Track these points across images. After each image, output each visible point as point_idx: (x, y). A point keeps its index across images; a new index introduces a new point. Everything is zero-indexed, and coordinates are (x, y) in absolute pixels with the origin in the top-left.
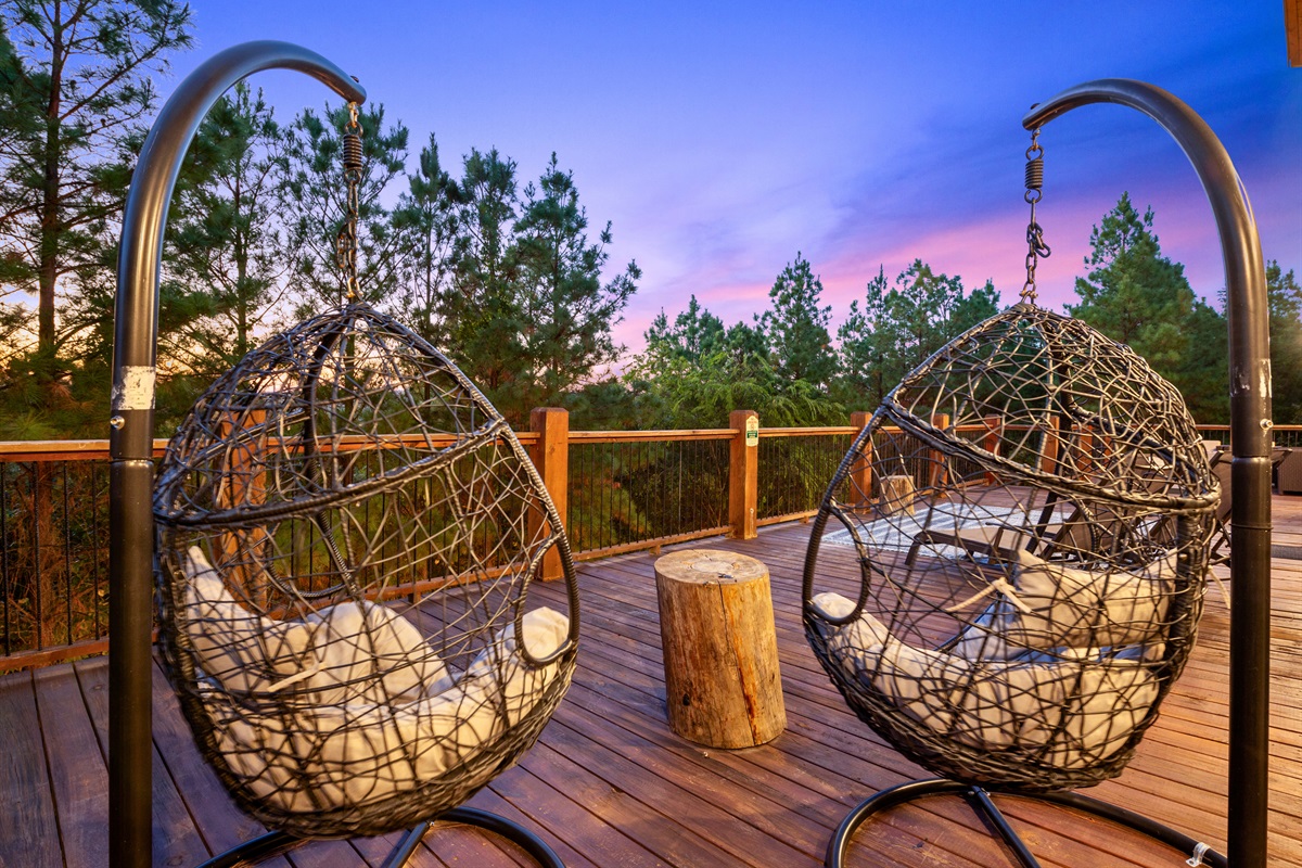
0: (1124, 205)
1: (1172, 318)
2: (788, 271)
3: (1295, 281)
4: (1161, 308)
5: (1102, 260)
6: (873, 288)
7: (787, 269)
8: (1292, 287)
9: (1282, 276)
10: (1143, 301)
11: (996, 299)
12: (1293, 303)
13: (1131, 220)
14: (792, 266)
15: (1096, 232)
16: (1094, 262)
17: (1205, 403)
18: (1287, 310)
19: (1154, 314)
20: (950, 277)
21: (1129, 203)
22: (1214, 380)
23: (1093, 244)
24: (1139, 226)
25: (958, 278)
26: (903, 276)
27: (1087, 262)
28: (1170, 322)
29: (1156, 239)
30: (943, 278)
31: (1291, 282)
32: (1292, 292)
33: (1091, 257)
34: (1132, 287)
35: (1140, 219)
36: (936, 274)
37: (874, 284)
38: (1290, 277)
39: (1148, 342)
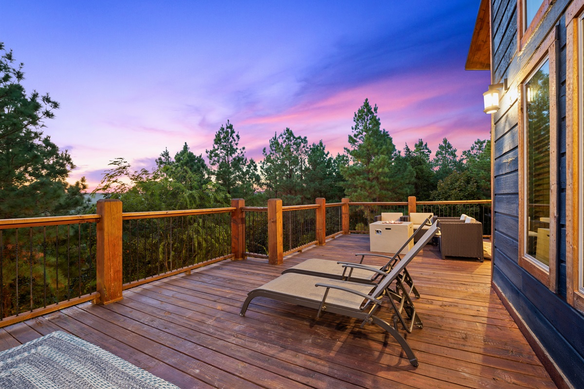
0: (366, 104)
1: (385, 153)
2: (223, 129)
3: (428, 146)
4: (381, 149)
5: (358, 128)
6: (272, 142)
7: (222, 128)
8: (427, 149)
9: (424, 145)
10: (374, 145)
11: (324, 149)
12: (427, 155)
13: (369, 110)
14: (225, 127)
15: (356, 115)
16: (356, 129)
17: (399, 191)
18: (425, 157)
19: (378, 151)
20: (303, 137)
21: (368, 103)
22: (402, 181)
23: (355, 121)
24: (372, 113)
25: (306, 138)
26: (281, 135)
27: (353, 129)
28: (384, 154)
29: (379, 120)
30: (300, 138)
31: (426, 147)
32: (427, 151)
33: (354, 127)
34: (370, 139)
35: (373, 110)
36: (297, 136)
37: (273, 140)
38: (426, 145)
39: (377, 164)
